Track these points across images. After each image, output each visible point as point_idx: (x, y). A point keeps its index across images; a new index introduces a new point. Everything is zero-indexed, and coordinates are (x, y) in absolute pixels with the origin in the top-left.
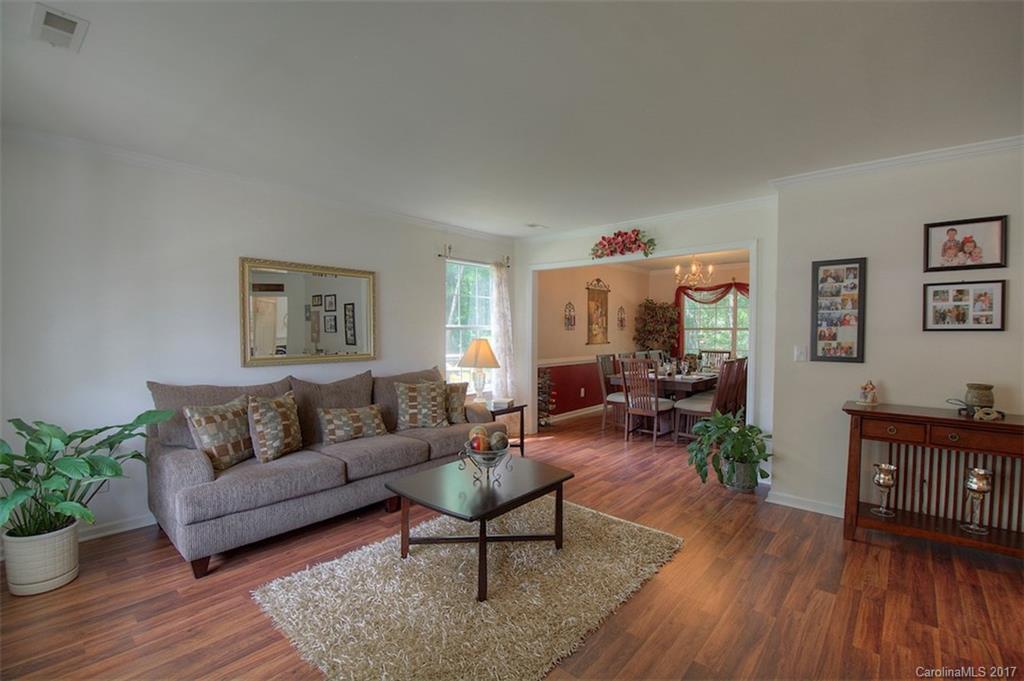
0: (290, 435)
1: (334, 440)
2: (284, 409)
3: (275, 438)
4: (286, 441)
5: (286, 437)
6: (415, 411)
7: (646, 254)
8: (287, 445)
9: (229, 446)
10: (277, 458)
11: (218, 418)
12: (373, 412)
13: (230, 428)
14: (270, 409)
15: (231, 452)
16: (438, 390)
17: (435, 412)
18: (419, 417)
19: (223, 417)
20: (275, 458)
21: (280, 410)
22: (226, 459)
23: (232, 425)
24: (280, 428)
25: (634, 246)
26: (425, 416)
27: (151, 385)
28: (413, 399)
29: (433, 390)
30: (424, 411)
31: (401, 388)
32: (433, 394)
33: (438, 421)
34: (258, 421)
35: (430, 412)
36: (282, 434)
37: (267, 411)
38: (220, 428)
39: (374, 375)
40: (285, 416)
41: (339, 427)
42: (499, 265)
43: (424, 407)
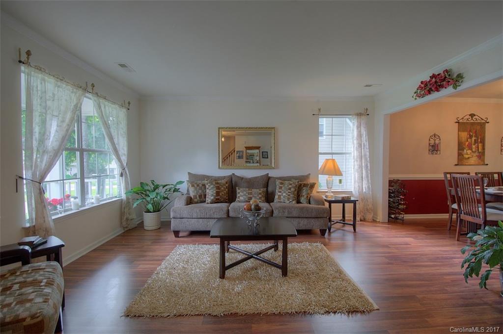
0: (219, 195)
1: (239, 201)
2: (218, 185)
3: (212, 195)
4: (217, 197)
5: (217, 196)
6: (280, 194)
7: (455, 88)
8: (217, 199)
9: (198, 196)
10: (212, 203)
11: (196, 186)
12: (260, 192)
13: (199, 189)
14: (212, 184)
15: (198, 198)
16: (293, 185)
17: (289, 195)
18: (282, 197)
19: (198, 185)
20: (211, 203)
21: (216, 185)
22: (196, 200)
23: (201, 189)
24: (215, 192)
25: (444, 83)
26: (284, 197)
27: (189, 173)
28: (281, 188)
29: (291, 184)
30: (284, 194)
31: (278, 182)
32: (290, 186)
33: (291, 200)
34: (208, 188)
35: (287, 195)
36: (215, 194)
37: (211, 185)
38: (196, 189)
39: (269, 176)
40: (218, 188)
41: (241, 196)
42: (359, 115)
43: (285, 193)
